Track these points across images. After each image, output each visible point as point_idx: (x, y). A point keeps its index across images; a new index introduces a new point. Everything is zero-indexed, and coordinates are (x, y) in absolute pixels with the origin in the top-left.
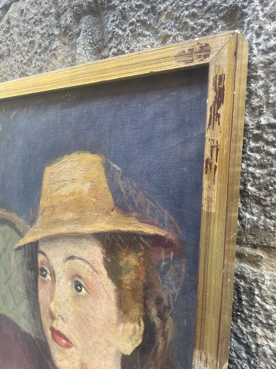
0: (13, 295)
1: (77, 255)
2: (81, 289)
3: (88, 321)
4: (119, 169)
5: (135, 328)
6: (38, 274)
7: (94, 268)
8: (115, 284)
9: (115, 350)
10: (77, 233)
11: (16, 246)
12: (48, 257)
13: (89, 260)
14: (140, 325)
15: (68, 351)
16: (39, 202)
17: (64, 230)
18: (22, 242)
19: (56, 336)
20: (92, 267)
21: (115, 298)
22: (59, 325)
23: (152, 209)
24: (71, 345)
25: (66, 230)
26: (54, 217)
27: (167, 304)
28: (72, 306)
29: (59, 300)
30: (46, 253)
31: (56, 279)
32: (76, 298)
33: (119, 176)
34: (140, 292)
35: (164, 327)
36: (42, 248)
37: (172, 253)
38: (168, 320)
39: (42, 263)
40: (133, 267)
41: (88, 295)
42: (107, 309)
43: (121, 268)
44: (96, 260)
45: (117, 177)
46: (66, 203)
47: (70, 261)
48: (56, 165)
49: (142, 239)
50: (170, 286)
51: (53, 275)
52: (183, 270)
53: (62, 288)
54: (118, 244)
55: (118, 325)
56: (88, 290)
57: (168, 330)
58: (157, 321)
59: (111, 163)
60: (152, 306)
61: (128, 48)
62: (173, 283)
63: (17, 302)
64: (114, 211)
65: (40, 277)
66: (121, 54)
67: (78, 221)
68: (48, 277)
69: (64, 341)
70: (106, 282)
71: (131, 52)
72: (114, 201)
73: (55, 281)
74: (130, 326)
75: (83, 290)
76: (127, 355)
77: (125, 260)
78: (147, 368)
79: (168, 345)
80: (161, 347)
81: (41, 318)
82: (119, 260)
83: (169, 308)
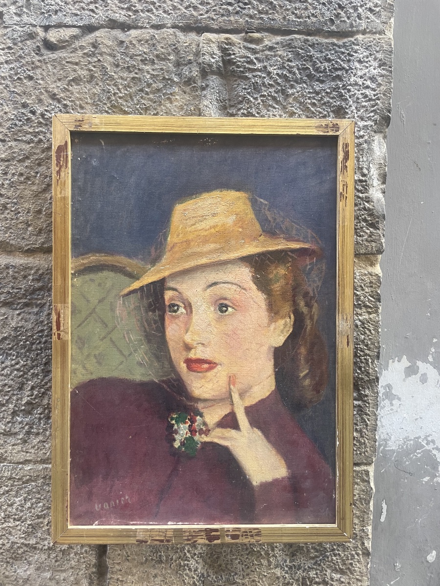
0: (118, 349)
1: (221, 281)
2: (227, 309)
3: (237, 334)
4: (266, 203)
5: (286, 321)
6: (164, 312)
7: (242, 287)
8: (265, 294)
9: (267, 348)
10: (220, 260)
11: (126, 291)
12: (180, 291)
13: (236, 281)
14: (290, 318)
16: (166, 239)
17: (204, 261)
18: (136, 285)
19: (193, 365)
20: (240, 286)
21: (266, 305)
22: (197, 353)
23: (297, 230)
24: (215, 365)
25: (206, 261)
26: (190, 251)
27: (312, 295)
28: (216, 328)
29: (198, 328)
33: (267, 208)
34: (289, 294)
35: (311, 312)
36: (171, 284)
37: (315, 258)
38: (314, 306)
39: (172, 299)
40: (282, 276)
41: (236, 312)
42: (257, 317)
43: (271, 280)
44: (244, 280)
45: (264, 209)
46: (206, 236)
47: (212, 288)
48: (191, 201)
49: (289, 253)
50: (314, 281)
51: (189, 306)
52: (324, 268)
53: (202, 315)
54: (267, 262)
55: (269, 325)
56: (236, 308)
57: (314, 313)
58: (305, 310)
59: (257, 198)
60: (300, 300)
61: (258, 113)
62: (316, 279)
64: (262, 236)
65: (169, 314)
66: (251, 116)
67: (222, 250)
68: (182, 310)
69: (206, 366)
70: (256, 295)
71: (261, 117)
72: (262, 228)
73: (191, 312)
74: (281, 322)
75: (230, 309)
76: (279, 347)
77: (274, 272)
78: (299, 349)
79: (314, 323)
80: (309, 327)
81: (170, 355)
82: (269, 274)
83: (314, 297)
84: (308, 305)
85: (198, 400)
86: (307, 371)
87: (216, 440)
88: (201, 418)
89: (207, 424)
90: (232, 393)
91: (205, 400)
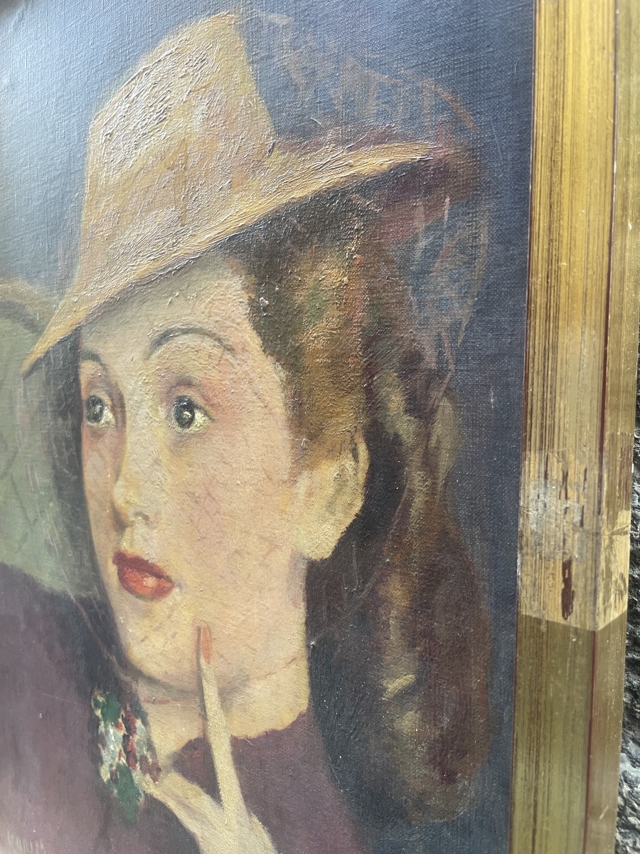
0: (21, 503)
1: (178, 326)
2: (193, 415)
3: (214, 499)
4: (286, 21)
5: (343, 469)
6: (80, 420)
7: (225, 343)
8: (282, 365)
9: (288, 558)
10: (176, 261)
11: (26, 366)
12: (104, 361)
13: (209, 327)
14: (356, 457)
15: (160, 607)
17: (143, 268)
18: (40, 349)
20: (219, 340)
21: (286, 404)
23: (383, 93)
24: (168, 585)
25: (147, 267)
26: (118, 243)
27: (433, 366)
28: (171, 472)
29: (137, 469)
30: (101, 351)
31: (128, 415)
32: (179, 447)
33: (287, 41)
34: (355, 362)
35: (428, 436)
36: (89, 343)
37: (448, 200)
38: (440, 412)
39: (91, 383)
40: (331, 293)
41: (212, 425)
42: (263, 445)
43: (300, 311)
44: (229, 317)
45: (281, 46)
46: (148, 189)
47: (162, 349)
48: (119, 93)
49: (356, 198)
50: (442, 305)
51: (119, 406)
52: (484, 238)
53: (144, 431)
54: (289, 245)
55: (293, 482)
56: (213, 413)
57: (438, 442)
58: (405, 427)
60: (390, 385)
62: (451, 293)
63: (31, 516)
64: (276, 152)
65: (88, 426)
67: (178, 225)
68: (108, 415)
69: (150, 582)
70: (259, 370)
72: (274, 123)
73: (124, 422)
74: (328, 471)
75: (198, 415)
76: (323, 561)
77: (310, 281)
78: (380, 581)
79: (439, 489)
80: (418, 501)
81: (91, 536)
82: (292, 289)
83: (439, 374)
84: (419, 408)
85: (138, 674)
86: (409, 678)
87: (172, 804)
88: (143, 727)
89: (154, 749)
90: (204, 683)
91: (151, 680)
